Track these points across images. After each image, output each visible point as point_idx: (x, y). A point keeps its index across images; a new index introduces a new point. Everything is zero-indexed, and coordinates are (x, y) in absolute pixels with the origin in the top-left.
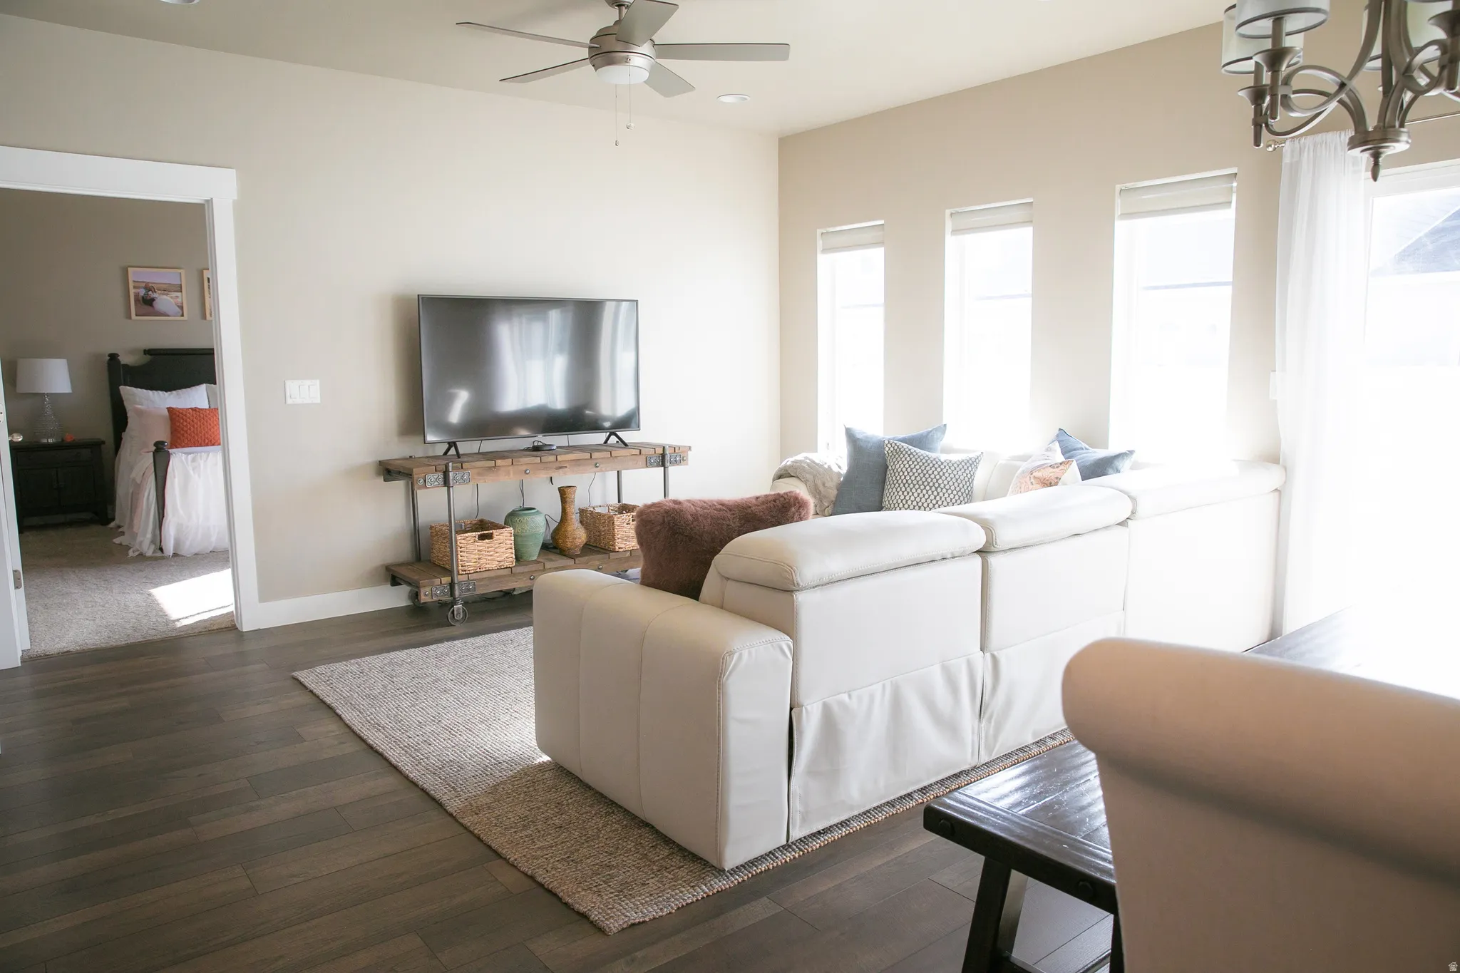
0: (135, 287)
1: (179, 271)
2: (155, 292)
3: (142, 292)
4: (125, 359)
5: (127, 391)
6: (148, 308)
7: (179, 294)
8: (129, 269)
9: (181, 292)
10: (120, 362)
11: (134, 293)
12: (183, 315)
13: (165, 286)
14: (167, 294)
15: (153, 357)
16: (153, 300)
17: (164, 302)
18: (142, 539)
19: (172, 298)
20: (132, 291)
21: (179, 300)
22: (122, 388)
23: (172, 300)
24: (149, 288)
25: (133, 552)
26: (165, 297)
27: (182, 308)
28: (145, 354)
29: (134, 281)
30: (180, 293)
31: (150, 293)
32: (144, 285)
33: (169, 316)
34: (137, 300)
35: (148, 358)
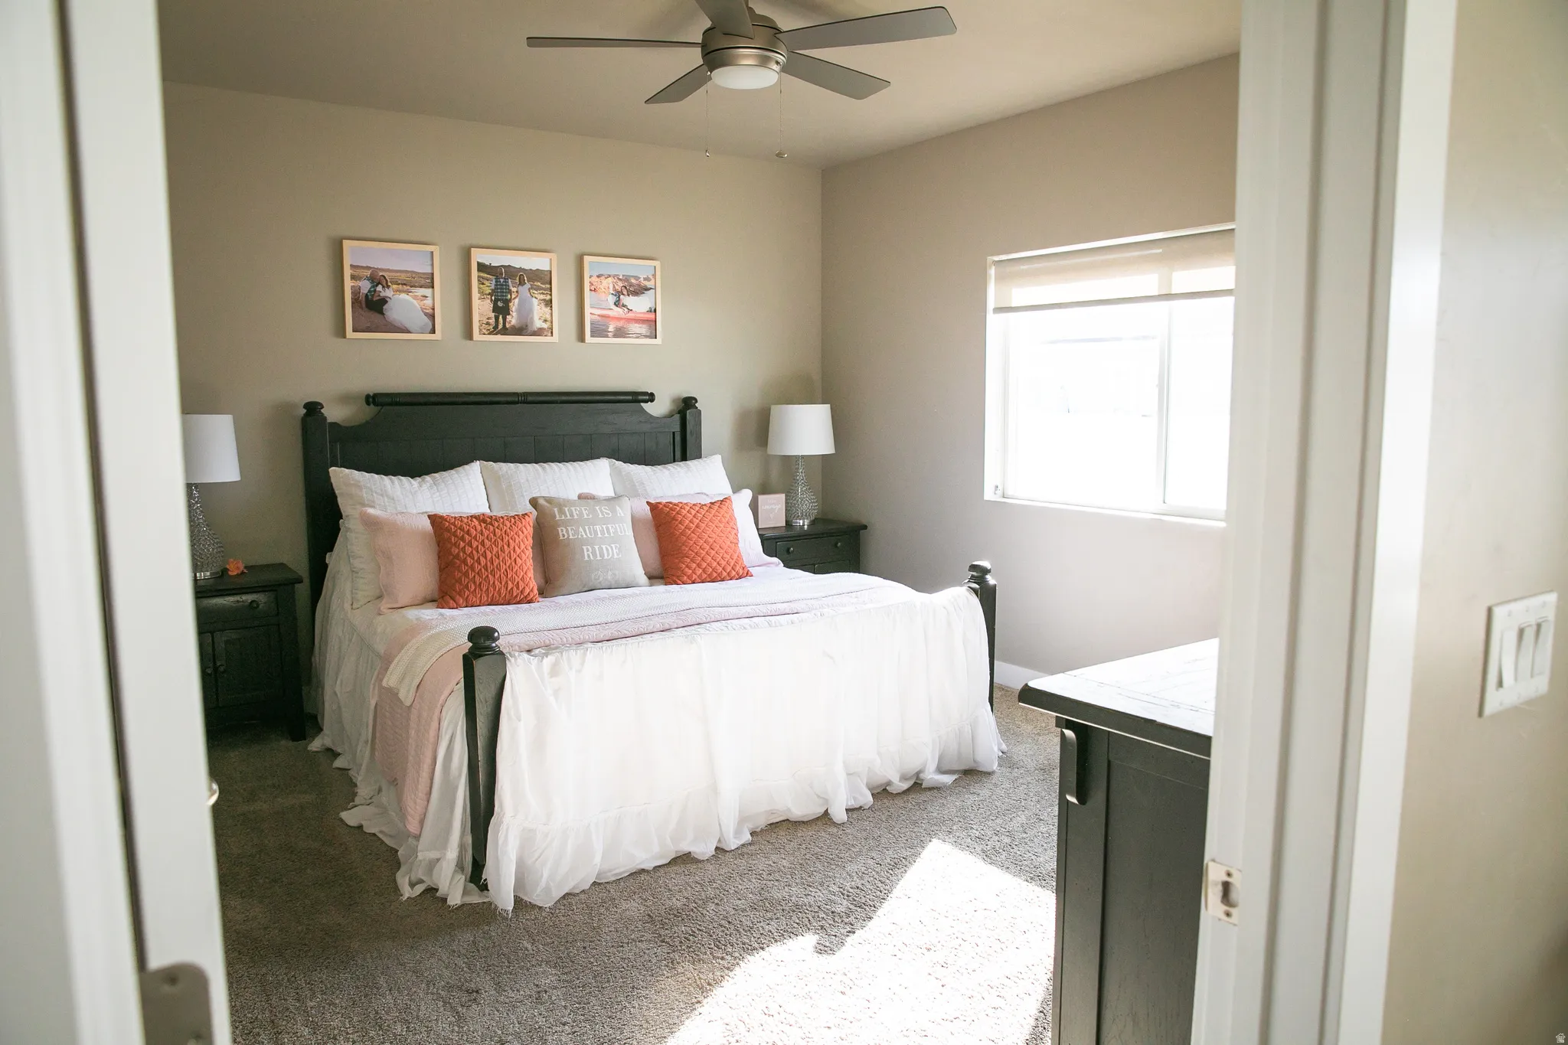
0: (353, 277)
1: (429, 248)
2: (388, 287)
3: (365, 286)
4: (334, 413)
5: (344, 479)
6: (375, 317)
7: (428, 292)
8: (346, 243)
9: (433, 287)
10: (325, 419)
11: (352, 287)
12: (433, 331)
13: (403, 276)
14: (408, 292)
15: (379, 408)
16: (384, 301)
17: (403, 305)
18: (433, 855)
19: (415, 298)
20: (348, 284)
21: (428, 302)
22: (332, 470)
23: (415, 302)
24: (377, 279)
25: (412, 885)
26: (403, 296)
27: (432, 317)
28: (368, 403)
29: (352, 266)
30: (430, 290)
31: (379, 288)
32: (368, 273)
33: (409, 332)
34: (355, 301)
35: (372, 410)
